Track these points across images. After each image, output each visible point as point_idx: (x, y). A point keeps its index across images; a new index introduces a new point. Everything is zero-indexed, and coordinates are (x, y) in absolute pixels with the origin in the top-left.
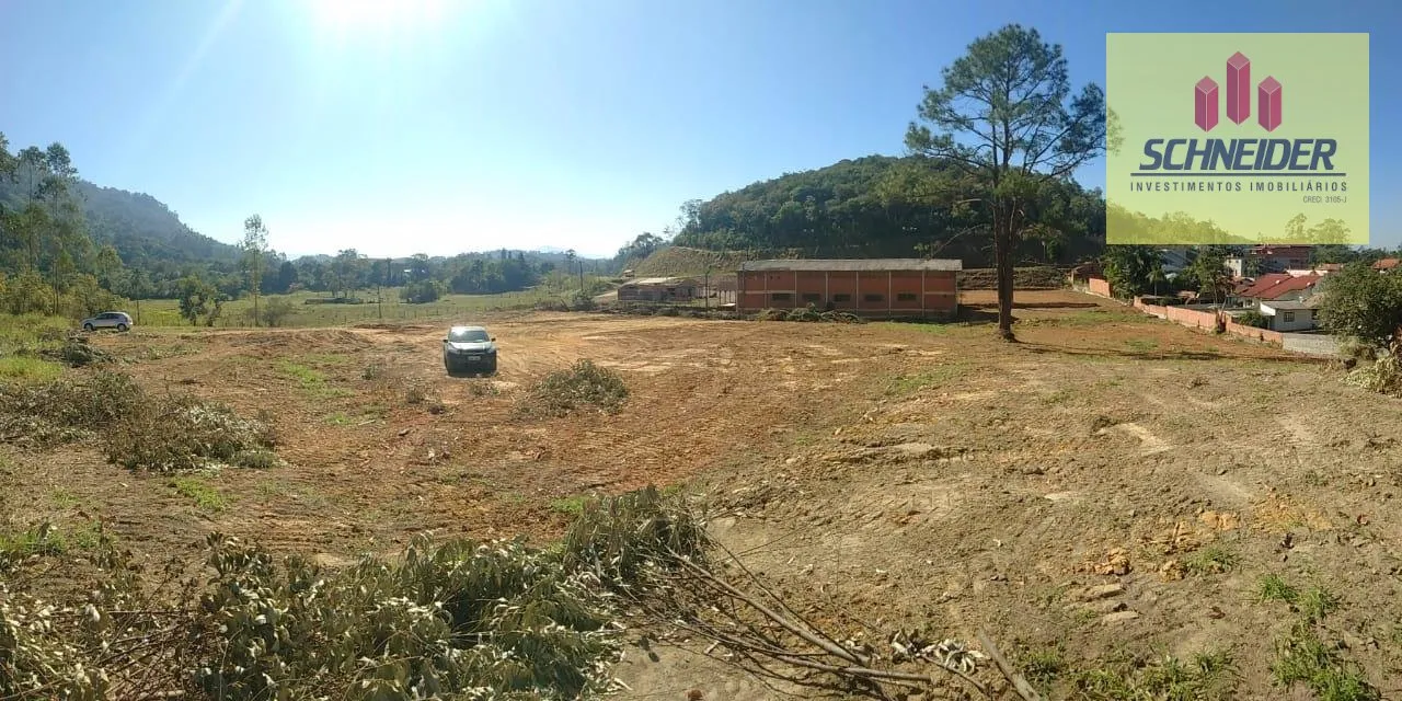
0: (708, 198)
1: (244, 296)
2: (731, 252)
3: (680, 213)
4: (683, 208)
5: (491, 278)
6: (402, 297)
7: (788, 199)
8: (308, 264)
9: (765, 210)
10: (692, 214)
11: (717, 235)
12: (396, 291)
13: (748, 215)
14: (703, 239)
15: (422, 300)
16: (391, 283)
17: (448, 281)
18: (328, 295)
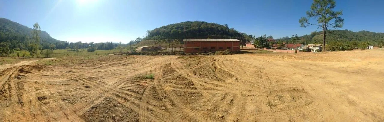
0: (153, 29)
1: (56, 49)
2: (160, 40)
3: (147, 33)
4: (147, 32)
5: (105, 47)
6: (87, 50)
7: (173, 29)
8: (72, 44)
9: (168, 31)
10: (149, 33)
11: (156, 37)
12: (86, 49)
13: (164, 32)
14: (153, 38)
15: (91, 51)
16: (86, 47)
17: (97, 47)
18: (73, 49)
